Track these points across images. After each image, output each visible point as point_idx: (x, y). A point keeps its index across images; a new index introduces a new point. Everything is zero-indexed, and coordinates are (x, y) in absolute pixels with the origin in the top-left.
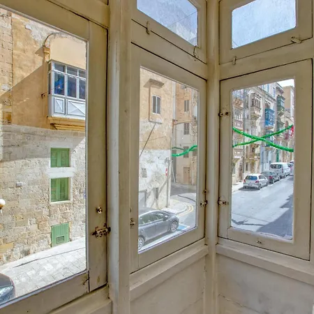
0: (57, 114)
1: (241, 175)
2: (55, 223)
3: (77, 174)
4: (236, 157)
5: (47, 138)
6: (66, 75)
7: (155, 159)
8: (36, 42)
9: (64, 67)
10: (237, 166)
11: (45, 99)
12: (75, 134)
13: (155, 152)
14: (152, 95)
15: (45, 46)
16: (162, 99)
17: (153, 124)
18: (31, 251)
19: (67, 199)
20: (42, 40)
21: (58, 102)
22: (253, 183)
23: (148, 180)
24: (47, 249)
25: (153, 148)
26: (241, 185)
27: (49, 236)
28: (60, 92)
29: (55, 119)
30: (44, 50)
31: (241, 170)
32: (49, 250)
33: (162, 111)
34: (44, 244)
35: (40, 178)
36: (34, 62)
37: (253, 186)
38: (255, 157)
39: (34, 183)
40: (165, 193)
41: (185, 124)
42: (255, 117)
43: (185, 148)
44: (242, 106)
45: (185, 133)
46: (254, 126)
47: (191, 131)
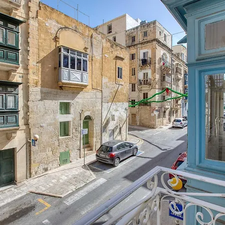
0: (64, 80)
1: (169, 119)
2: (62, 151)
3: (74, 119)
4: (167, 107)
5: (57, 96)
6: (70, 55)
7: (119, 109)
8: (51, 34)
9: (68, 50)
10: (167, 112)
11: (57, 70)
12: (73, 93)
13: (118, 104)
14: (117, 67)
15: (56, 36)
16: (123, 69)
17: (118, 85)
18: (49, 169)
19: (68, 135)
20: (55, 32)
21: (65, 71)
22: (178, 124)
23: (115, 122)
24: (57, 167)
25: (119, 102)
26: (171, 125)
27: (58, 159)
28: (66, 66)
29: (63, 83)
30: (56, 39)
31: (170, 114)
32: (59, 168)
33: (122, 77)
34: (56, 164)
35: (53, 121)
36: (50, 47)
37: (179, 126)
38: (179, 106)
39: (50, 125)
40: (125, 131)
41: (133, 84)
42: (179, 80)
43: (132, 100)
44: (170, 72)
45: (132, 91)
46: (178, 86)
47: (136, 89)
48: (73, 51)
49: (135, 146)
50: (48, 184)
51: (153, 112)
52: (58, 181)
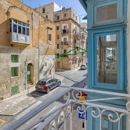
0: (14, 41)
1: (79, 65)
2: (13, 86)
3: (21, 65)
4: (77, 58)
5: (9, 51)
6: (18, 24)
7: (50, 59)
8: (4, 10)
9: (16, 21)
10: (77, 61)
11: (9, 34)
12: (20, 49)
13: (49, 56)
14: (48, 33)
15: (8, 12)
16: (52, 35)
17: (49, 45)
18: (4, 98)
19: (17, 76)
20: (7, 10)
21: (14, 35)
23: (47, 67)
25: (49, 54)
26: (79, 68)
27: (11, 91)
28: (15, 31)
29: (14, 43)
30: (8, 13)
31: (79, 62)
32: (11, 97)
33: (52, 40)
34: (9, 95)
35: (7, 67)
36: (4, 18)
37: (84, 68)
38: (84, 57)
39: (4, 69)
40: (53, 72)
41: (58, 45)
42: (83, 42)
43: (57, 54)
44: (79, 38)
45: (57, 48)
46: (83, 46)
47: (60, 47)
48: (20, 22)
49: (59, 80)
50: (3, 108)
51: (69, 61)
52: (11, 105)
